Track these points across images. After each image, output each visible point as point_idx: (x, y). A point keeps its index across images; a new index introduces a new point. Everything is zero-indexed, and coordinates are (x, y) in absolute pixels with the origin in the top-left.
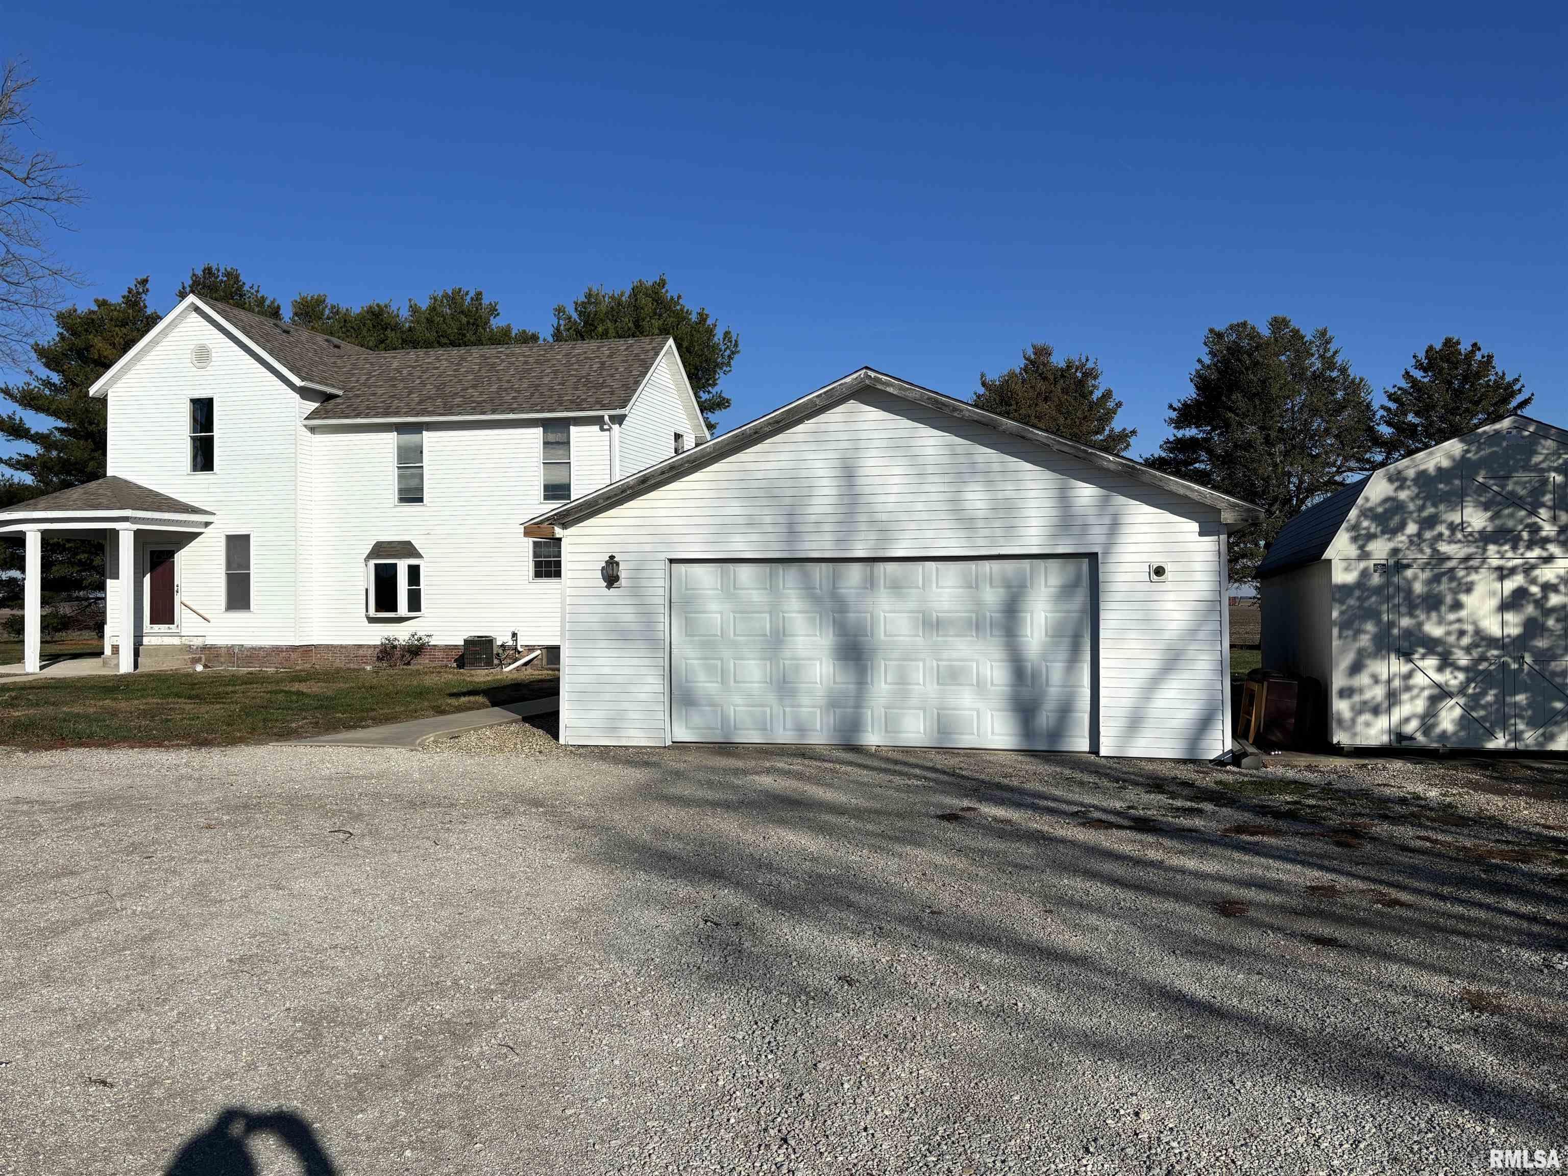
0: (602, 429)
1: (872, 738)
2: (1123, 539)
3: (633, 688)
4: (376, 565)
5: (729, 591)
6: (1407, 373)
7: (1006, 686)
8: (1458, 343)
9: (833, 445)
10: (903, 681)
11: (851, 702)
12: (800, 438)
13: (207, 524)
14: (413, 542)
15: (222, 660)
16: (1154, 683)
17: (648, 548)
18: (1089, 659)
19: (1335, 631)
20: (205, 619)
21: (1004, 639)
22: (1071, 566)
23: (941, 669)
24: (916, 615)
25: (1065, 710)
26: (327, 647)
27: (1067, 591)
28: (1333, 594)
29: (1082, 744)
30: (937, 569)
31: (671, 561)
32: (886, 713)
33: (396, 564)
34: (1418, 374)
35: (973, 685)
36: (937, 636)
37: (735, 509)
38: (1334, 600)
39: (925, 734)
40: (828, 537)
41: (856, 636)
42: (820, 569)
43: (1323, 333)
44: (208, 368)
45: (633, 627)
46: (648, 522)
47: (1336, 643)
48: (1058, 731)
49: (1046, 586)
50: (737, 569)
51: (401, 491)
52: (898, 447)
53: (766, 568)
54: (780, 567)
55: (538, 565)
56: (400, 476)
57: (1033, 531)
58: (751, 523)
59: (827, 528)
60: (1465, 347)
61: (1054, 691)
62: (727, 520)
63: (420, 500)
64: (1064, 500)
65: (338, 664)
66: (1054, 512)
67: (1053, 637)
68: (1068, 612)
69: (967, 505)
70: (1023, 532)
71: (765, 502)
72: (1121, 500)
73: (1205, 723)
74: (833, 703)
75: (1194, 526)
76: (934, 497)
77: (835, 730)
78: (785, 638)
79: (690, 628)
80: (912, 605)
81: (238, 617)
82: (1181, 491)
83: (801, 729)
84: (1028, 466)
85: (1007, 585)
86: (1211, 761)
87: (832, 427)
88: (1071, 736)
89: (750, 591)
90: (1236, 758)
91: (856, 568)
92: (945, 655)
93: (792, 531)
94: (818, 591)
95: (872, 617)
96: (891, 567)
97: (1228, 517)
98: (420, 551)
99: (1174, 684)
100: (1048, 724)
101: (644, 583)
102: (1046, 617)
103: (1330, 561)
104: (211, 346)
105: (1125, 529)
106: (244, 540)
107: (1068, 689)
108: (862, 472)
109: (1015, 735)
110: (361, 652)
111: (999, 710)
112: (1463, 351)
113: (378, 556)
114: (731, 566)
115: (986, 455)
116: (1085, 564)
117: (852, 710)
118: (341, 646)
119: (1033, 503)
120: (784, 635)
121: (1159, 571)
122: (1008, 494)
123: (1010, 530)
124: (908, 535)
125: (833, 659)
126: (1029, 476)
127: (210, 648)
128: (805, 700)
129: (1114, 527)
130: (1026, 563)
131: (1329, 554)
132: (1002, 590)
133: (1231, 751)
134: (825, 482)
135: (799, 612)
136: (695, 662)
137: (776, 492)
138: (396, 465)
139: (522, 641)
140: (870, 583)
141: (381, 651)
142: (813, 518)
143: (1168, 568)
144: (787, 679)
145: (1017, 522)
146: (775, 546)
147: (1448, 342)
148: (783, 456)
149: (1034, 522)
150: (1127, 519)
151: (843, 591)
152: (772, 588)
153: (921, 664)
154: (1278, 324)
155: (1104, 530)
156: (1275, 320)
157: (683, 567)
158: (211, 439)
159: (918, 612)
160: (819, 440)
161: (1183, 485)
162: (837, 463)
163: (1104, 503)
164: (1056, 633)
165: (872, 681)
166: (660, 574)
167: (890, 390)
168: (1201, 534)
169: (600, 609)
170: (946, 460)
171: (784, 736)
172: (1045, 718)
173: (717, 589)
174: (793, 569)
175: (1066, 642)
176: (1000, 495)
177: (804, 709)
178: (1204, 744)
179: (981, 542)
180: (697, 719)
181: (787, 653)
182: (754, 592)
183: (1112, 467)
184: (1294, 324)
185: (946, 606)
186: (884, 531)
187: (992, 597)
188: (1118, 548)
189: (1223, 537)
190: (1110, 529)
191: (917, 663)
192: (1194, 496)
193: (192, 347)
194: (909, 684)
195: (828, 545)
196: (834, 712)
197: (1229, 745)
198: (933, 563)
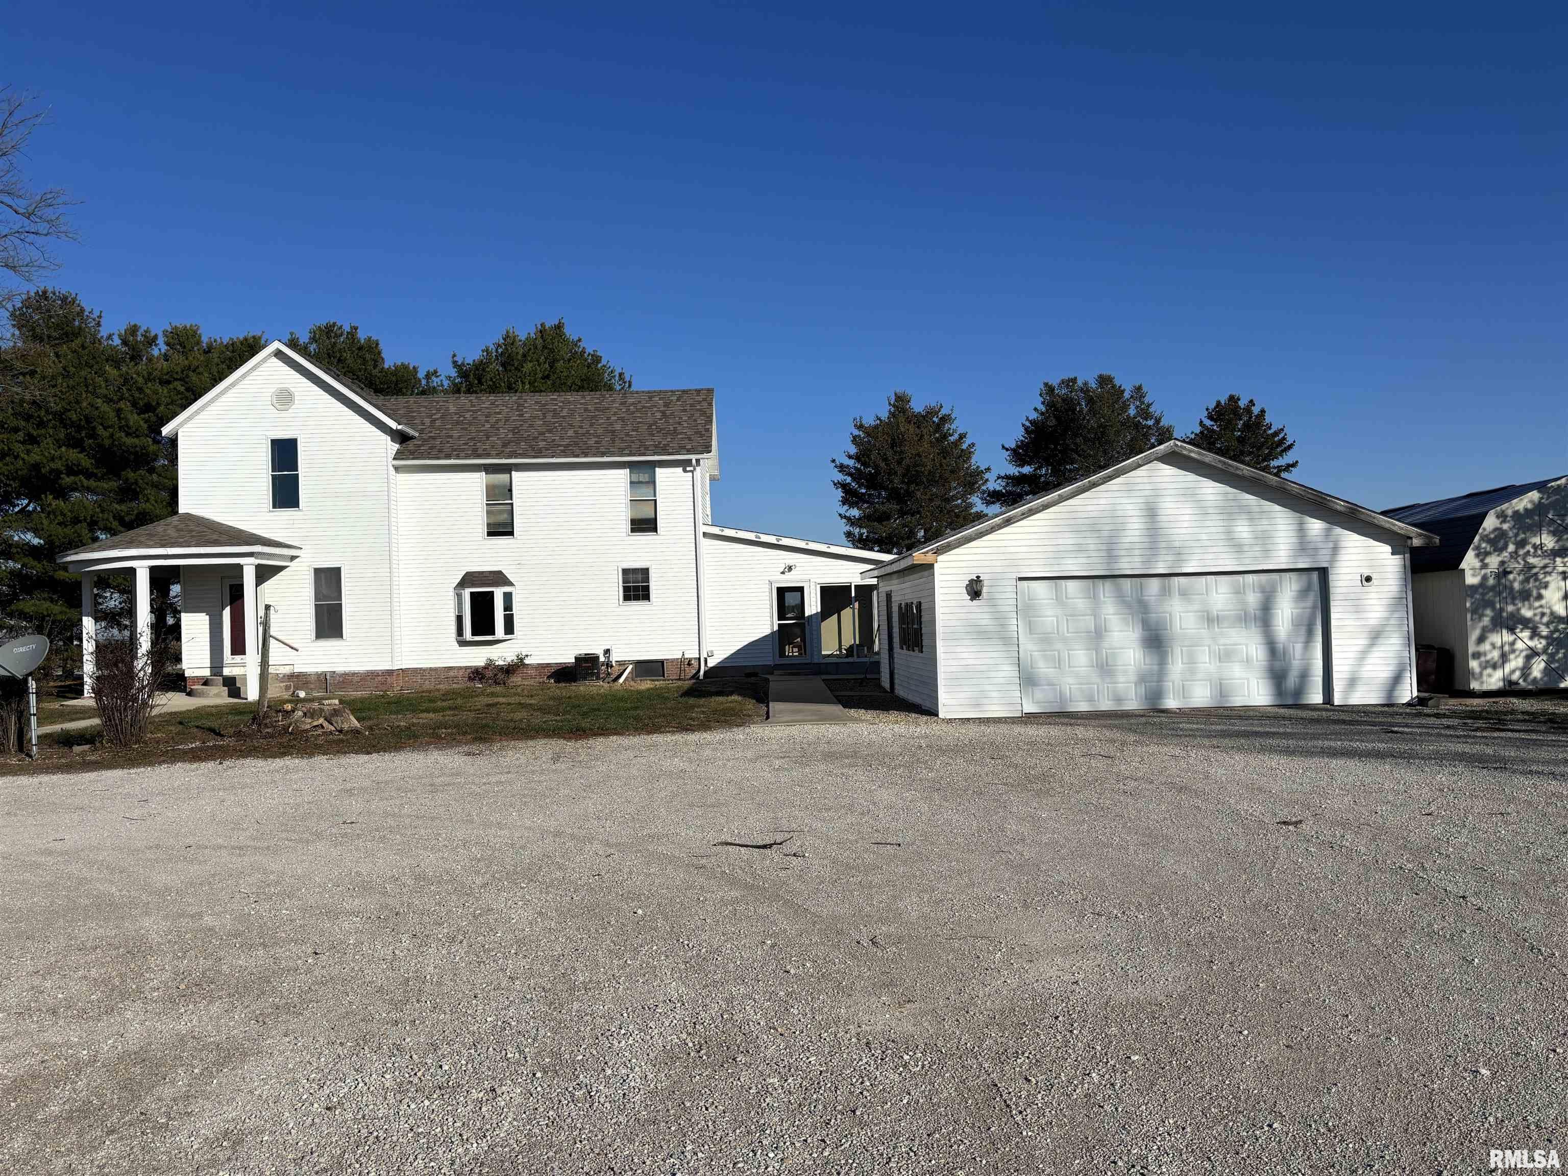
0: (685, 471)
1: (1171, 703)
2: (1339, 557)
3: (993, 674)
4: (471, 593)
5: (1060, 600)
6: (1201, 422)
7: (1264, 661)
8: (1239, 399)
9: (1138, 493)
10: (1191, 661)
11: (1155, 678)
12: (1115, 488)
13: (293, 558)
14: (503, 571)
15: (312, 686)
16: (1364, 654)
17: (999, 570)
18: (1321, 640)
19: (1469, 616)
20: (292, 648)
21: (1262, 629)
22: (1304, 577)
23: (1222, 652)
24: (1202, 613)
25: (1304, 675)
26: (415, 670)
27: (1303, 594)
28: (1466, 591)
29: (1316, 698)
30: (1216, 580)
31: (1021, 579)
32: (1183, 685)
33: (493, 592)
34: (1208, 423)
35: (1243, 661)
36: (1218, 628)
37: (1069, 540)
38: (1468, 596)
39: (1211, 697)
40: (1137, 559)
41: (1156, 630)
42: (1131, 582)
43: (1139, 388)
44: (290, 411)
45: (991, 628)
46: (1002, 550)
47: (1469, 623)
48: (1299, 691)
49: (1291, 591)
50: (1068, 584)
51: (489, 525)
52: (1189, 495)
53: (1090, 581)
54: (1099, 582)
55: (626, 589)
56: (488, 512)
57: (1282, 553)
58: (1080, 549)
59: (1137, 552)
60: (1242, 403)
61: (1296, 664)
62: (1061, 548)
63: (511, 533)
64: (1301, 530)
65: (427, 686)
66: (1294, 540)
67: (1296, 626)
68: (1304, 608)
69: (1237, 535)
70: (1275, 554)
71: (1088, 534)
72: (1338, 530)
73: (1397, 679)
74: (1142, 679)
75: (1388, 549)
76: (1213, 530)
77: (1146, 698)
78: (1107, 633)
79: (1031, 628)
80: (1196, 607)
81: (330, 645)
82: (1387, 526)
83: (1119, 700)
84: (1277, 508)
85: (1263, 591)
86: (1403, 704)
87: (1139, 480)
88: (1308, 694)
89: (1077, 600)
90: (1421, 701)
91: (1155, 582)
92: (1222, 641)
93: (1111, 555)
94: (1130, 599)
95: (1170, 615)
96: (1182, 579)
97: (1416, 542)
98: (511, 580)
99: (1376, 654)
100: (1295, 685)
101: (998, 596)
102: (1292, 613)
103: (1464, 570)
104: (293, 390)
105: (1343, 551)
106: (336, 572)
107: (1306, 661)
108: (1161, 512)
109: (1271, 695)
110: (451, 674)
111: (1264, 678)
112: (1242, 407)
113: (473, 585)
114: (1063, 582)
115: (1249, 499)
116: (1315, 575)
117: (1155, 684)
118: (431, 669)
119: (1281, 534)
120: (1106, 631)
121: (1368, 579)
122: (1265, 528)
123: (1267, 552)
124: (1196, 557)
125: (1144, 648)
126: (1279, 515)
127: (298, 676)
128: (1121, 679)
129: (1335, 550)
130: (1275, 576)
131: (1463, 565)
132: (1259, 595)
133: (1417, 697)
134: (1135, 520)
135: (1114, 614)
136: (1036, 653)
137: (1098, 527)
138: (485, 502)
139: (615, 657)
140: (1165, 592)
141: (473, 673)
142: (1127, 546)
143: (1374, 576)
144: (1109, 664)
145: (1270, 547)
146: (1099, 566)
147: (1231, 398)
148: (1102, 501)
149: (1282, 547)
150: (1343, 544)
151: (1146, 598)
152: (1095, 597)
153: (1207, 648)
154: (1104, 380)
155: (1328, 552)
156: (1101, 377)
157: (1025, 583)
158: (296, 477)
159: (1204, 612)
160: (1129, 490)
161: (1388, 522)
162: (1143, 506)
163: (1327, 534)
164: (1296, 623)
165: (1172, 662)
166: (1010, 589)
167: (1193, 455)
168: (1393, 554)
169: (963, 616)
170: (1221, 504)
171: (1106, 705)
172: (1292, 681)
173: (1053, 599)
174: (1108, 583)
175: (1303, 630)
176: (1260, 528)
177: (1120, 685)
178: (1396, 693)
179: (1247, 561)
180: (1039, 694)
181: (1106, 644)
182: (1080, 600)
183: (1342, 509)
184: (1117, 382)
185: (1220, 606)
186: (1179, 554)
187: (1253, 599)
188: (1338, 564)
189: (1407, 556)
190: (1333, 551)
191: (1203, 648)
192: (1395, 529)
193: (273, 390)
194: (1198, 663)
195: (1138, 565)
196: (1145, 685)
197: (1415, 694)
198: (1213, 576)
